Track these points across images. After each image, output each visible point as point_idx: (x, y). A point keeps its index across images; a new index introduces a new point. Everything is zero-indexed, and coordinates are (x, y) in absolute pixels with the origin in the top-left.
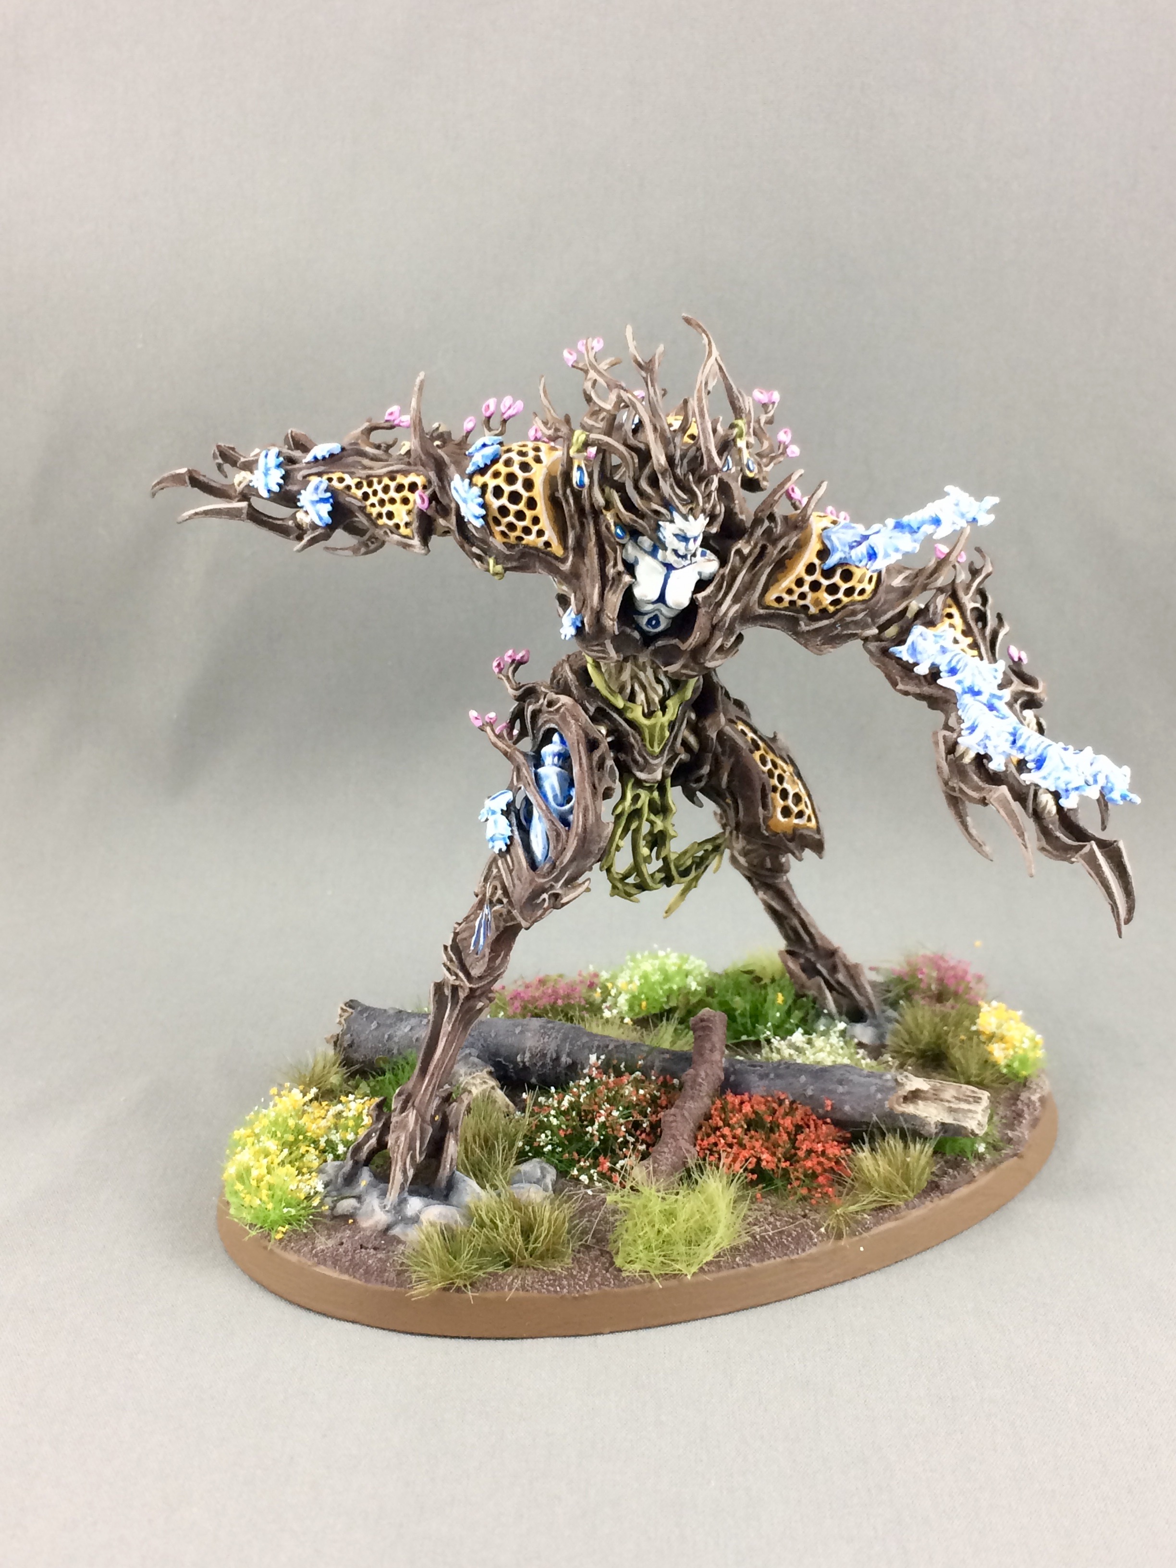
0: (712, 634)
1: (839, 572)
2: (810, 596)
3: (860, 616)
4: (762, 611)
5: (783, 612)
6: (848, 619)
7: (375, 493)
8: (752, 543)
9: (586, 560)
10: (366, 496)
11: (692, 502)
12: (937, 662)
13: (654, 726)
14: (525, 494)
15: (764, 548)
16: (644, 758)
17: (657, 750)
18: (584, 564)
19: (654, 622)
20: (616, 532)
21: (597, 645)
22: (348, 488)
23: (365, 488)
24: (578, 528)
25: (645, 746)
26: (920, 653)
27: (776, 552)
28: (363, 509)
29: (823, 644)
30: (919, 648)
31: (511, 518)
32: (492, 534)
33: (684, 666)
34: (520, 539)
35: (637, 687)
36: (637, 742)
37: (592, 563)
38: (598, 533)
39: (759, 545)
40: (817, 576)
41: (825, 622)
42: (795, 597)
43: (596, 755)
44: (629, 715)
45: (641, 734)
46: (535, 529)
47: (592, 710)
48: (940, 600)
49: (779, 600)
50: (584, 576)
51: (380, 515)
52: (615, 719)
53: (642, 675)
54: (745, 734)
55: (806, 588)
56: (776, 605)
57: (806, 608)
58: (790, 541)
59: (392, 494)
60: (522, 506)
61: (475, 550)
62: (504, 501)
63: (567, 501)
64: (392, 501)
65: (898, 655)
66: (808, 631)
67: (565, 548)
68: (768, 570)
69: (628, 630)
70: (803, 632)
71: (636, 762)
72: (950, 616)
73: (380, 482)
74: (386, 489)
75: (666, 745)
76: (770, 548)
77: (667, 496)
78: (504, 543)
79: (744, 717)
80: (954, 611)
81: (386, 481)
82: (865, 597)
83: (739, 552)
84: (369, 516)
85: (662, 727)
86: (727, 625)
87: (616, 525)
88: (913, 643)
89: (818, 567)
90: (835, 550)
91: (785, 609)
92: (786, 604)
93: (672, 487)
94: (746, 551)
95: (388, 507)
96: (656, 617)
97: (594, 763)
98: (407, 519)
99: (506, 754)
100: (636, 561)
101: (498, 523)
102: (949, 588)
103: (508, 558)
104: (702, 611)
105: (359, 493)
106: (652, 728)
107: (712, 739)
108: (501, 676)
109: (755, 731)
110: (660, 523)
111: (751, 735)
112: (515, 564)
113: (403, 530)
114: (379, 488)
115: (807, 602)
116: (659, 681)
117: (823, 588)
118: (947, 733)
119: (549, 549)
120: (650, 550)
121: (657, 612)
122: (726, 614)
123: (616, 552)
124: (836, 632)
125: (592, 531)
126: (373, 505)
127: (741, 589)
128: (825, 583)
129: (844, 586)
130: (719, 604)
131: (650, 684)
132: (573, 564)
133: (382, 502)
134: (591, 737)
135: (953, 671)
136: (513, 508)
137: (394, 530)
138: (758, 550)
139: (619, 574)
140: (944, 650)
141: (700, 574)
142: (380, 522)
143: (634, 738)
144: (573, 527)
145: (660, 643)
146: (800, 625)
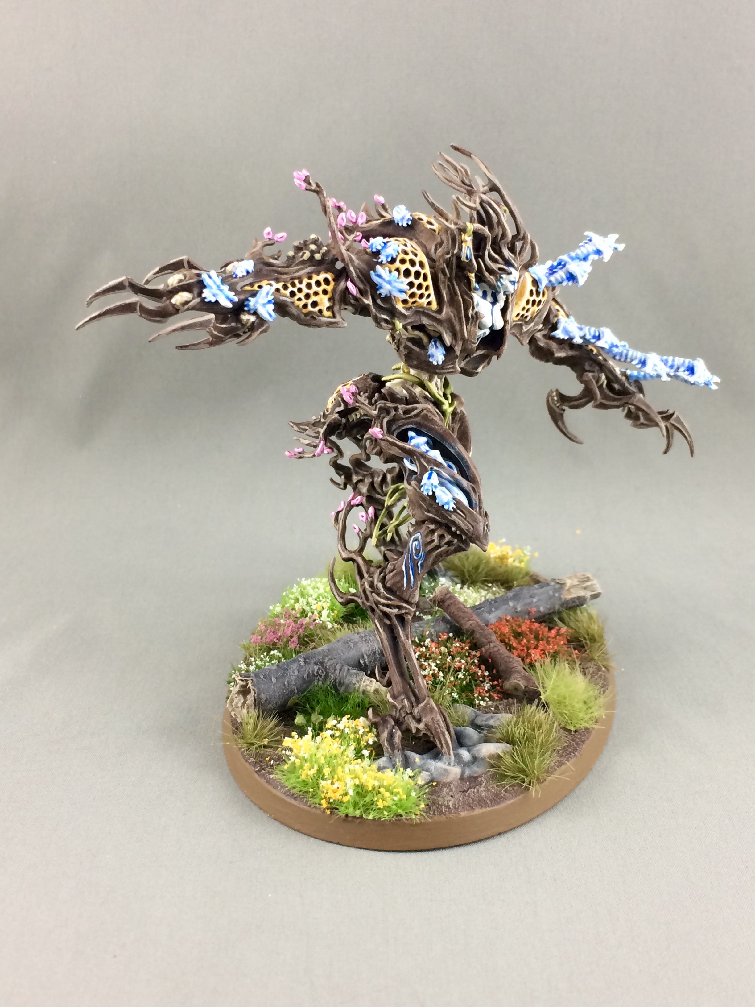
2: (531, 309)
7: (300, 290)
10: (293, 294)
14: (422, 272)
22: (278, 290)
26: (570, 333)
31: (414, 290)
34: (414, 303)
40: (534, 297)
42: (525, 312)
44: (444, 408)
46: (425, 294)
49: (518, 315)
55: (530, 305)
56: (516, 319)
57: (526, 317)
60: (421, 280)
61: (384, 317)
64: (316, 294)
65: (557, 337)
67: (438, 304)
73: (301, 282)
78: (403, 308)
91: (519, 320)
98: (329, 304)
103: (406, 317)
105: (287, 293)
110: (502, 276)
112: (409, 321)
113: (326, 313)
114: (303, 286)
115: (529, 313)
117: (536, 303)
119: (430, 307)
132: (446, 313)
136: (417, 282)
137: (319, 314)
139: (476, 314)
142: (305, 311)
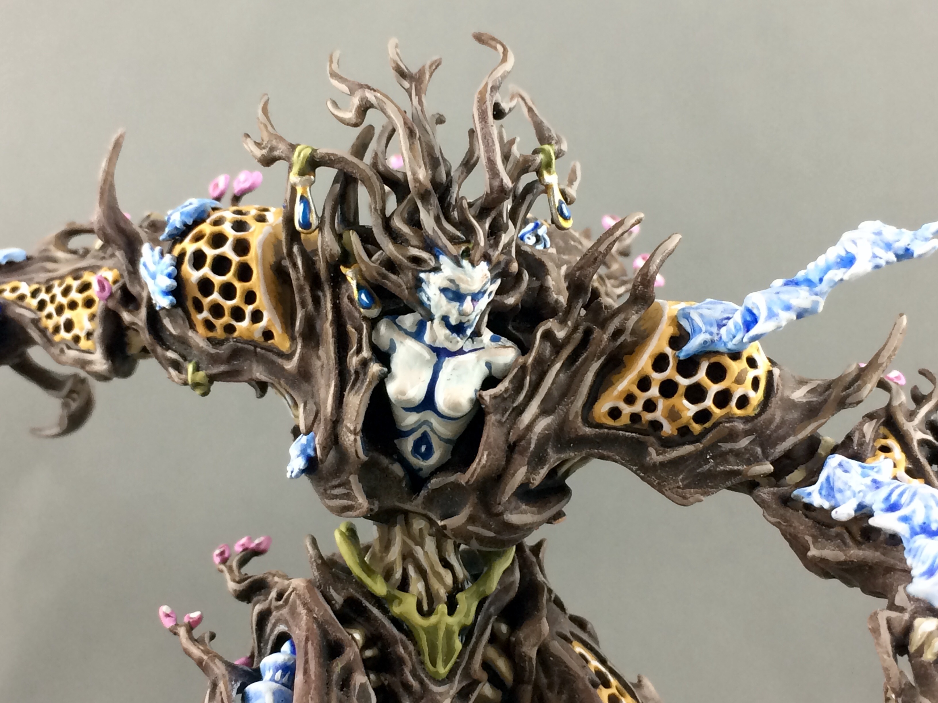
0: (509, 459)
1: (704, 366)
2: (661, 404)
3: (744, 442)
4: (588, 430)
5: (621, 432)
6: (726, 446)
7: (53, 299)
8: (569, 323)
9: (321, 352)
11: (468, 241)
12: (867, 501)
13: (435, 628)
14: (235, 259)
15: (588, 333)
16: (422, 683)
17: (443, 670)
18: (319, 358)
19: (423, 448)
20: (360, 299)
21: (339, 486)
22: (22, 297)
23: (43, 296)
24: (310, 306)
25: (422, 663)
26: (841, 491)
27: (606, 337)
28: (36, 322)
29: (686, 487)
30: (838, 484)
31: (216, 296)
32: (192, 326)
33: (472, 519)
34: (230, 329)
35: (411, 571)
36: (410, 654)
37: (327, 353)
38: (337, 308)
39: (581, 329)
40: (670, 372)
41: (688, 449)
42: (638, 407)
43: (338, 666)
44: (396, 610)
45: (415, 642)
46: (249, 309)
47: (339, 599)
48: (869, 428)
49: (615, 413)
50: (319, 375)
51: (57, 329)
52: (376, 618)
53: (419, 551)
54: (587, 661)
55: (654, 391)
56: (610, 422)
57: (656, 425)
58: (627, 319)
59: (74, 295)
60: (230, 277)
61: (171, 354)
62: (206, 271)
63: (295, 265)
64: (73, 305)
65: (806, 500)
66: (662, 464)
67: (293, 339)
68: (596, 366)
69: (385, 461)
70: (654, 464)
71: (407, 687)
72: (886, 449)
73: (60, 285)
74: (66, 292)
75: (457, 665)
76: (597, 332)
77: (430, 232)
78: (209, 339)
79: (585, 636)
80: (892, 442)
81: (69, 281)
82: (750, 411)
83: (548, 335)
84: (43, 331)
85: (449, 633)
86: (533, 446)
87: (359, 288)
88: (828, 479)
89: (671, 360)
90: (696, 330)
91: (626, 428)
92: (625, 420)
93: (437, 220)
94: (561, 334)
95: (68, 314)
96: (424, 439)
97: (335, 677)
98: (88, 326)
99: (200, 663)
100: (393, 348)
101: (199, 308)
102: (882, 414)
103: (214, 359)
104: (492, 419)
105: (34, 303)
106: (432, 631)
107: (531, 659)
108: (222, 567)
109: (603, 661)
110: (422, 275)
111: (594, 664)
112: (222, 368)
113: (84, 344)
114: (57, 290)
115: (658, 415)
116: (447, 565)
117: (681, 390)
118: (893, 614)
119: (270, 342)
120: (414, 330)
121: (425, 428)
122: (530, 427)
123: (360, 333)
124: (707, 467)
125: (329, 305)
126: (49, 316)
127: (556, 393)
128: (684, 382)
129: (714, 389)
130: (520, 411)
131: (432, 567)
132: (302, 359)
133: (60, 310)
134: (331, 637)
135: (893, 508)
136: (217, 280)
137: (72, 344)
138: (578, 336)
139: (365, 363)
140: (877, 484)
141: (488, 365)
142: (57, 338)
143: (405, 648)
144: (304, 305)
145: (435, 483)
146: (650, 454)
